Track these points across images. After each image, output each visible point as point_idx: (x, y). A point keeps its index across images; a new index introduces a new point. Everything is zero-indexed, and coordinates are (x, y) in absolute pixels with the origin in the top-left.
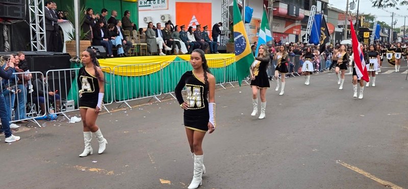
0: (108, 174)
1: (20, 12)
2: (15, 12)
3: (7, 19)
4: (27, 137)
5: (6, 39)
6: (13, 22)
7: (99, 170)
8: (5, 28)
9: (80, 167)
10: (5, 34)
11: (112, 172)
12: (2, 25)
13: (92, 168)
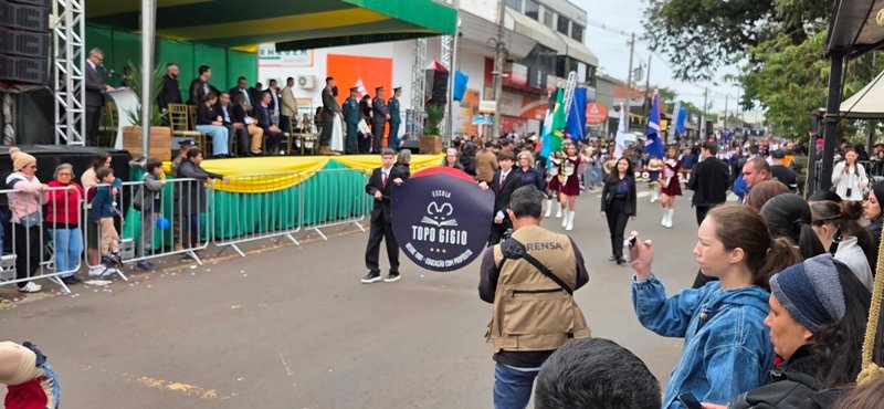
0: (205, 396)
1: (39, 71)
2: (29, 70)
3: (11, 84)
4: (44, 314)
5: (8, 120)
6: (24, 89)
7: (188, 386)
8: (8, 100)
9: (151, 380)
10: (7, 110)
11: (212, 393)
13: (174, 382)
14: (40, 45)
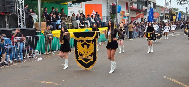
0: (55, 84)
1: (13, 10)
2: (11, 10)
3: (7, 13)
4: (17, 68)
5: (7, 22)
6: (10, 14)
7: (51, 82)
8: (6, 17)
9: (42, 81)
10: (6, 20)
11: (57, 84)
12: (5, 16)
13: (47, 82)
14: (13, 3)
